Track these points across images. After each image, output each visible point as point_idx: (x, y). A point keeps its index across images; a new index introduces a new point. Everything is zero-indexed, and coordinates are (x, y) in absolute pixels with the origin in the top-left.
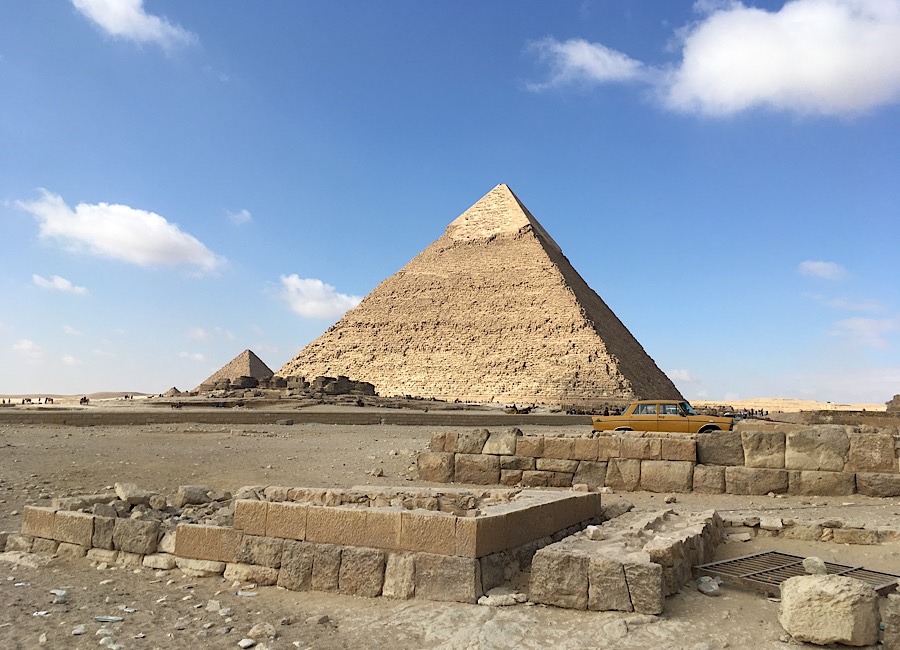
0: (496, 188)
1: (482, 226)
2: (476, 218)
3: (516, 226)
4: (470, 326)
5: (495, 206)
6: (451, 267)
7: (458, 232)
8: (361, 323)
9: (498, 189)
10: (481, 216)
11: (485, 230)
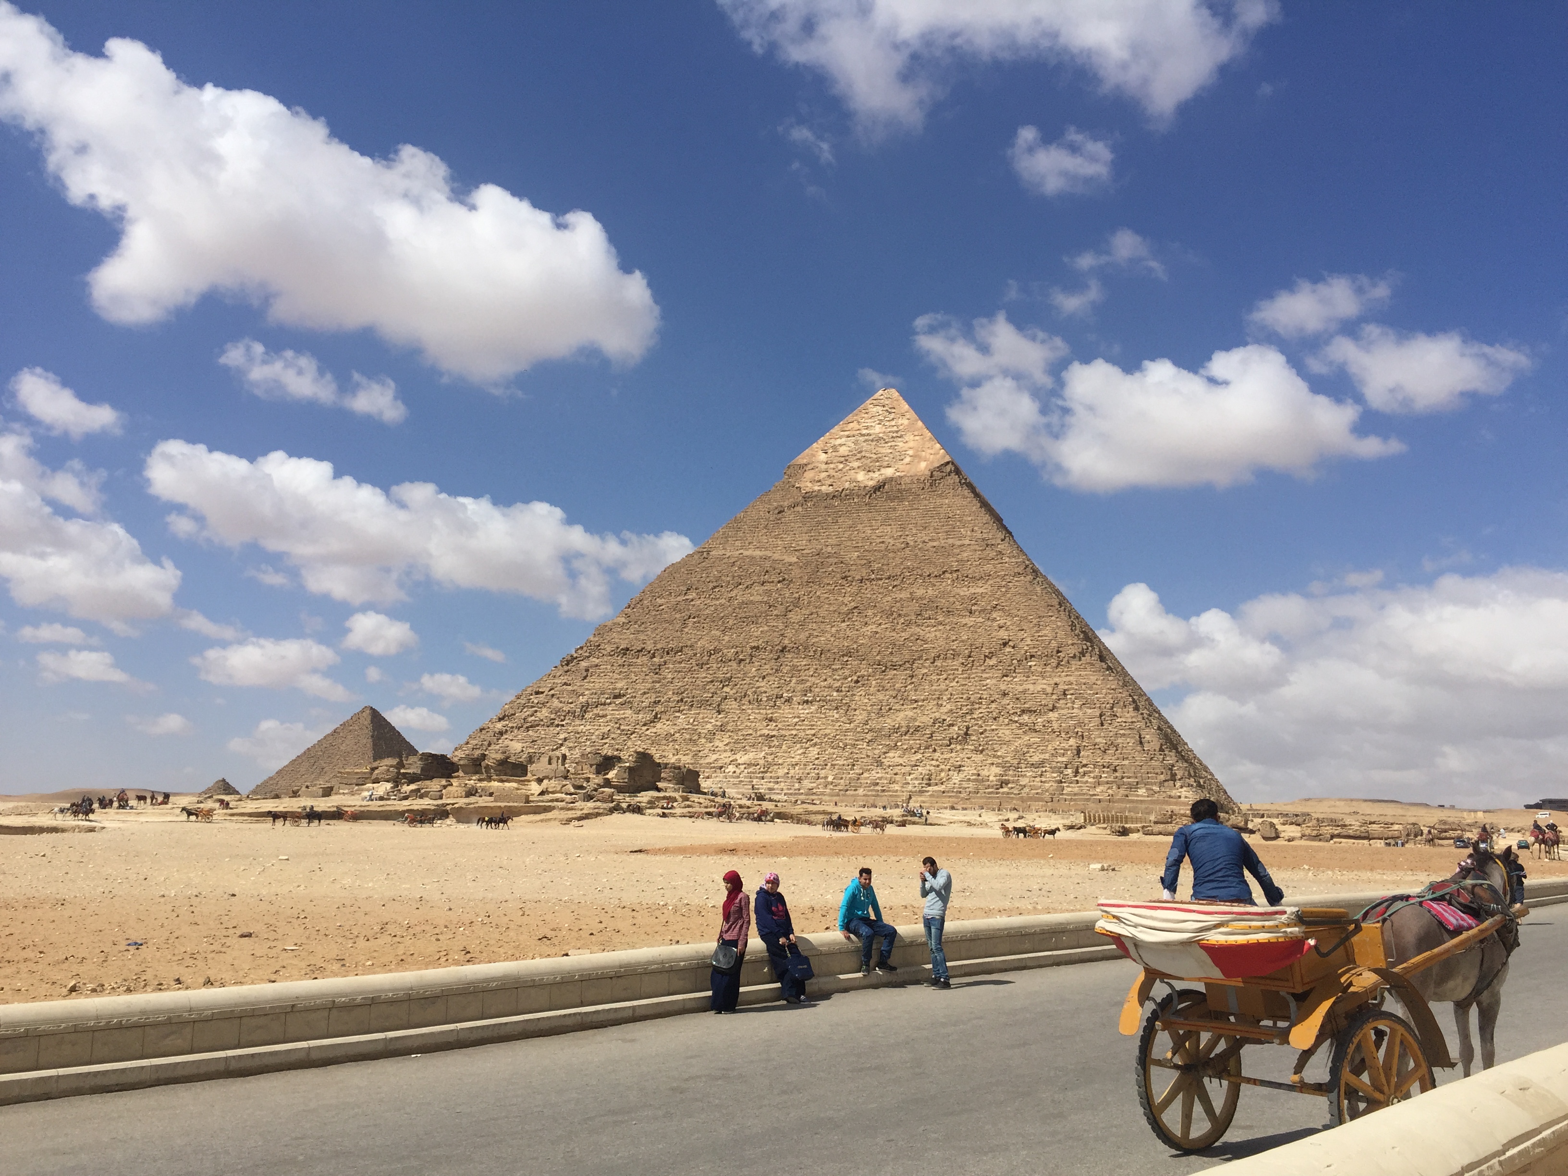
0: (876, 396)
1: (856, 464)
2: (843, 451)
4: (849, 654)
5: (878, 429)
6: (803, 541)
7: (809, 475)
8: (627, 649)
9: (882, 397)
10: (853, 445)
11: (863, 473)
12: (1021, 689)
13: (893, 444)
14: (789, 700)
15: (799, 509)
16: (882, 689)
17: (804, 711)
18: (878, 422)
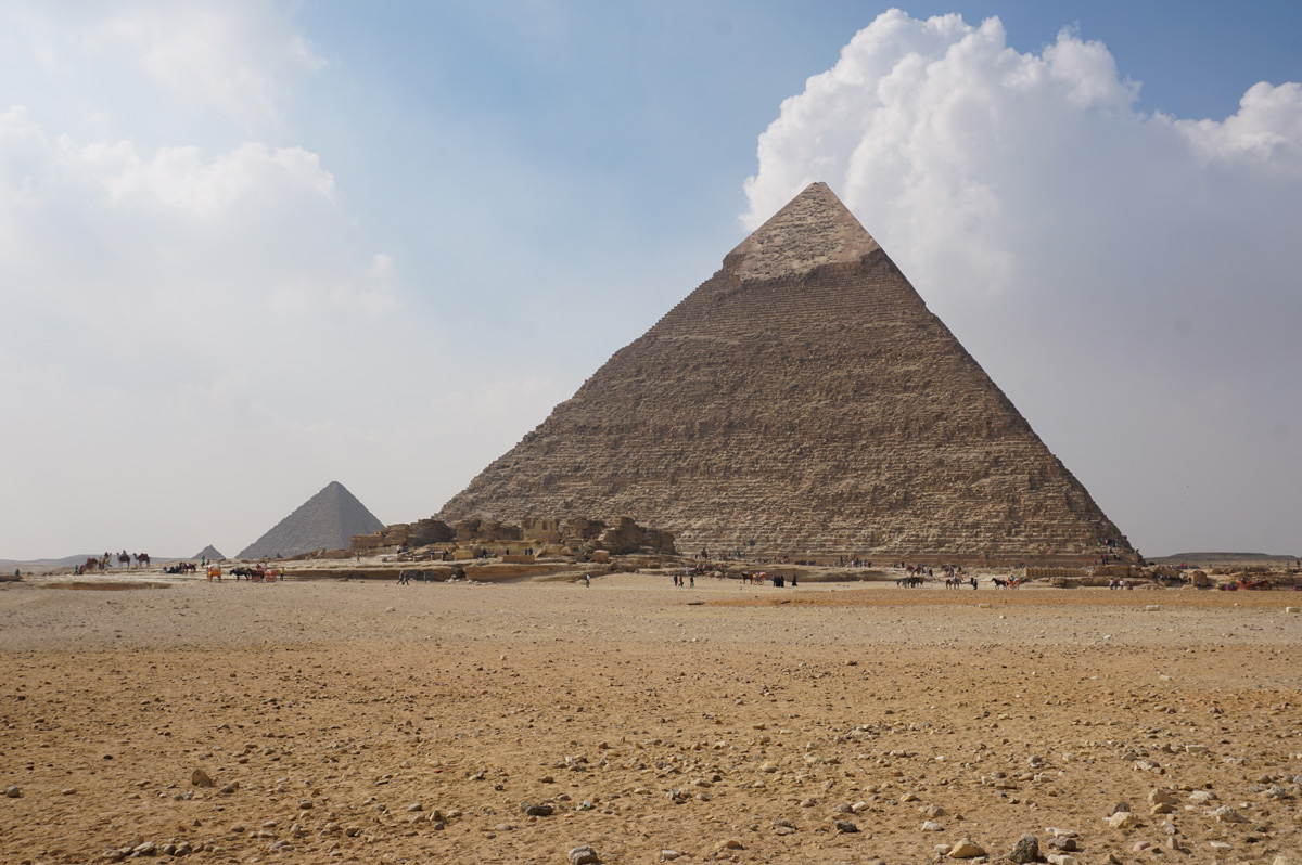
1: (790, 253)
2: (778, 241)
3: (854, 253)
4: (792, 428)
5: (810, 220)
6: (743, 326)
7: (747, 264)
8: (585, 427)
10: (787, 236)
11: (797, 261)
12: (955, 457)
13: (825, 233)
14: (738, 471)
15: (739, 295)
16: (823, 459)
17: (753, 482)
18: (810, 214)
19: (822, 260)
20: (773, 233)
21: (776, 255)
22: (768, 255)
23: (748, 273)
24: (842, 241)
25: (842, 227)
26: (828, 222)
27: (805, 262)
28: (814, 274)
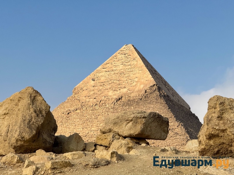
0: (122, 49)
1: (108, 87)
2: (103, 79)
3: (142, 86)
5: (121, 67)
7: (85, 93)
9: (125, 49)
10: (108, 76)
11: (112, 91)
13: (128, 75)
15: (78, 111)
18: (121, 63)
19: (124, 90)
20: (101, 74)
21: (101, 88)
22: (96, 88)
23: (84, 98)
24: (136, 80)
25: (138, 71)
26: (131, 68)
27: (116, 92)
28: (120, 99)
